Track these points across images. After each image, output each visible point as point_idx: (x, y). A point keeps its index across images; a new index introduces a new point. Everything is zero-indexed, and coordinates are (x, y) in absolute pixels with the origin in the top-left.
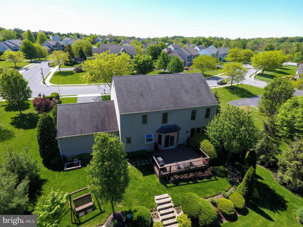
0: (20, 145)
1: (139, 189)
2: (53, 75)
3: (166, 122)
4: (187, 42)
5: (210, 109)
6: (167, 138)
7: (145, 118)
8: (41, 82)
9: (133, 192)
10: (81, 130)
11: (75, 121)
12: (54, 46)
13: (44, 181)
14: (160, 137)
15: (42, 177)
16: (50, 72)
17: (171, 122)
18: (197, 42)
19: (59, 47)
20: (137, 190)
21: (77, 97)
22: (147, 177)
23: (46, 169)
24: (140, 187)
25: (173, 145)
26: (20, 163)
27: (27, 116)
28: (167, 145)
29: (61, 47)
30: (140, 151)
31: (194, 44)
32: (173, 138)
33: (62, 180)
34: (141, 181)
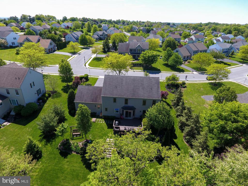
0: (62, 101)
1: (102, 134)
2: (92, 60)
3: (127, 104)
4: (217, 30)
5: (155, 101)
6: (127, 112)
7: (115, 100)
8: (84, 65)
9: (99, 134)
10: (86, 100)
11: (84, 95)
12: (101, 35)
13: (66, 120)
14: (123, 111)
15: (66, 118)
16: (91, 57)
17: (130, 104)
18: (227, 31)
19: (104, 36)
20: (101, 134)
21: (98, 78)
22: (109, 129)
23: (69, 115)
24: (103, 133)
25: (130, 117)
26: (57, 109)
27: (70, 86)
28: (126, 116)
29: (106, 35)
30: (112, 116)
31: (223, 33)
32: (130, 113)
33: (73, 121)
34: (105, 130)
